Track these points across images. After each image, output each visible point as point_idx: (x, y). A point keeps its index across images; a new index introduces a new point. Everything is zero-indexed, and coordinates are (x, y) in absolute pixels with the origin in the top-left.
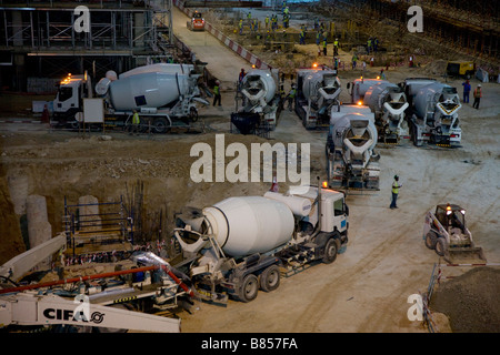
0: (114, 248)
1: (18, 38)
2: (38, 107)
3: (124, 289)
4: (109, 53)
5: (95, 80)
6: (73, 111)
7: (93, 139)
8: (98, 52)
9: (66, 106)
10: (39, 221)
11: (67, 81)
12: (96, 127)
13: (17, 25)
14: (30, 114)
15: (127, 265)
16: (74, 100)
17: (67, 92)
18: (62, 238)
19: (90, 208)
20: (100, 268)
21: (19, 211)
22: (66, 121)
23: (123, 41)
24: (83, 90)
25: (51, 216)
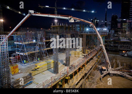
0: (127, 69)
1: (119, 48)
2: (120, 54)
3: (128, 73)
4: (128, 50)
5: (126, 52)
6: (124, 55)
7: (126, 58)
8: (127, 49)
9: (123, 54)
10: (120, 64)
11: (124, 52)
12: (126, 57)
13: (119, 47)
14: (119, 55)
15: (129, 71)
16: (124, 54)
17: (123, 53)
18: (122, 67)
19: (125, 64)
20: (126, 70)
21: (118, 63)
22: (123, 56)
23: (129, 49)
24: (125, 53)
25: (121, 64)
